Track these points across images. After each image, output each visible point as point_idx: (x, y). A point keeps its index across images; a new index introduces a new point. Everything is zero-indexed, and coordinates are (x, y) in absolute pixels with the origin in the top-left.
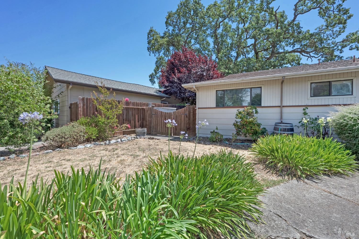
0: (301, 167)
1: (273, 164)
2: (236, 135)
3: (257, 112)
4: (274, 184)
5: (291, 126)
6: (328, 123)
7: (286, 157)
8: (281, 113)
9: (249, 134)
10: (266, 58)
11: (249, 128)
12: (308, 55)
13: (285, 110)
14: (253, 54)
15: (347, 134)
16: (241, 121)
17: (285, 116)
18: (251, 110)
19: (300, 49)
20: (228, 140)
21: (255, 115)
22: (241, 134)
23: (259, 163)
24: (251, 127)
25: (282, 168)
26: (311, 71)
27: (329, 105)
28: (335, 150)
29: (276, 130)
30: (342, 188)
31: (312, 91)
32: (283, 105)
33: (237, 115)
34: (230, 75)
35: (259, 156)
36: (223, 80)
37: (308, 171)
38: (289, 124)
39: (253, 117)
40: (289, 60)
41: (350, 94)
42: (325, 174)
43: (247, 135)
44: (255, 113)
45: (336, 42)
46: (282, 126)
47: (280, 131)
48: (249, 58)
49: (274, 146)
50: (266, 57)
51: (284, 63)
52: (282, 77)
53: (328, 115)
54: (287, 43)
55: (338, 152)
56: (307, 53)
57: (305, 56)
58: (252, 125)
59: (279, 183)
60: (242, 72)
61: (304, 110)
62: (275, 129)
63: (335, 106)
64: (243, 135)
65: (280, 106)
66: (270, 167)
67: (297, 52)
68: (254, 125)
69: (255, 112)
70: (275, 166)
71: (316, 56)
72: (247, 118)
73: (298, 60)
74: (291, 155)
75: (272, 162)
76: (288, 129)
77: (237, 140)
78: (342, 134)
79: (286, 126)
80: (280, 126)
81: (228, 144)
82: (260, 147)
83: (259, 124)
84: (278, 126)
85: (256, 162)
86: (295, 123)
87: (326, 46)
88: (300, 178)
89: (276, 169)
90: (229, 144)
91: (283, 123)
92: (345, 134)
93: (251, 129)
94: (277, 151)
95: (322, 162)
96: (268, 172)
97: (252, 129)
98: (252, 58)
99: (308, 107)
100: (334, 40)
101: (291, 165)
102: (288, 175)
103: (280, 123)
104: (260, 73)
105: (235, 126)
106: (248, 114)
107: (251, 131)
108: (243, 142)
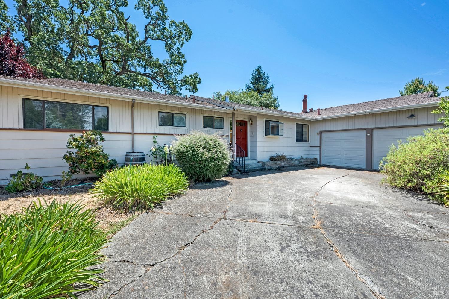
0: (150, 198)
1: (122, 202)
2: (70, 174)
3: (102, 139)
4: (123, 225)
5: (143, 155)
6: (171, 151)
7: (136, 190)
8: (133, 141)
9: (91, 170)
10: (116, 72)
11: (90, 161)
12: (158, 84)
13: (136, 137)
14: (98, 61)
15: (183, 160)
16: (78, 151)
17: (136, 145)
18: (93, 137)
19: (151, 75)
20: (55, 183)
21: (100, 142)
22: (79, 172)
23: (105, 206)
24: (95, 160)
25: (132, 203)
26: (158, 100)
27: (172, 134)
28: (176, 174)
29: (127, 161)
30: (179, 205)
31: (160, 119)
32: (134, 132)
33: (70, 143)
34: (56, 78)
35: (106, 196)
36: (39, 84)
37: (156, 199)
38: (141, 153)
39: (97, 146)
40: (141, 83)
41: (185, 126)
42: (169, 198)
43: (89, 171)
44: (101, 140)
45: (178, 80)
46: (133, 156)
47: (132, 162)
48: (92, 63)
49: (123, 181)
50: (116, 70)
51: (137, 85)
52: (133, 100)
53: (171, 143)
54: (139, 63)
55: (177, 175)
56: (157, 81)
57: (155, 83)
58: (96, 156)
59: (128, 222)
60: (81, 80)
61: (154, 138)
62: (127, 159)
63: (176, 135)
64: (82, 172)
65: (131, 133)
66: (118, 207)
67: (149, 77)
68: (99, 157)
69: (99, 139)
70: (124, 204)
71: (165, 87)
72: (87, 148)
73: (150, 86)
74: (140, 187)
75: (121, 200)
76: (140, 159)
77: (72, 181)
78: (180, 159)
79: (138, 156)
80: (132, 155)
81: (53, 189)
82: (106, 185)
83: (106, 154)
84: (130, 156)
85: (101, 206)
86: (146, 152)
87: (171, 80)
88: (149, 209)
89: (125, 208)
90: (57, 190)
91: (135, 153)
92: (182, 159)
93: (94, 163)
94: (127, 185)
95: (167, 187)
96: (116, 214)
97: (96, 163)
98: (96, 65)
99: (157, 136)
100: (176, 77)
101: (141, 198)
102: (138, 210)
103: (132, 153)
104: (106, 88)
105: (67, 160)
106: (89, 141)
107: (95, 165)
108: (82, 183)
